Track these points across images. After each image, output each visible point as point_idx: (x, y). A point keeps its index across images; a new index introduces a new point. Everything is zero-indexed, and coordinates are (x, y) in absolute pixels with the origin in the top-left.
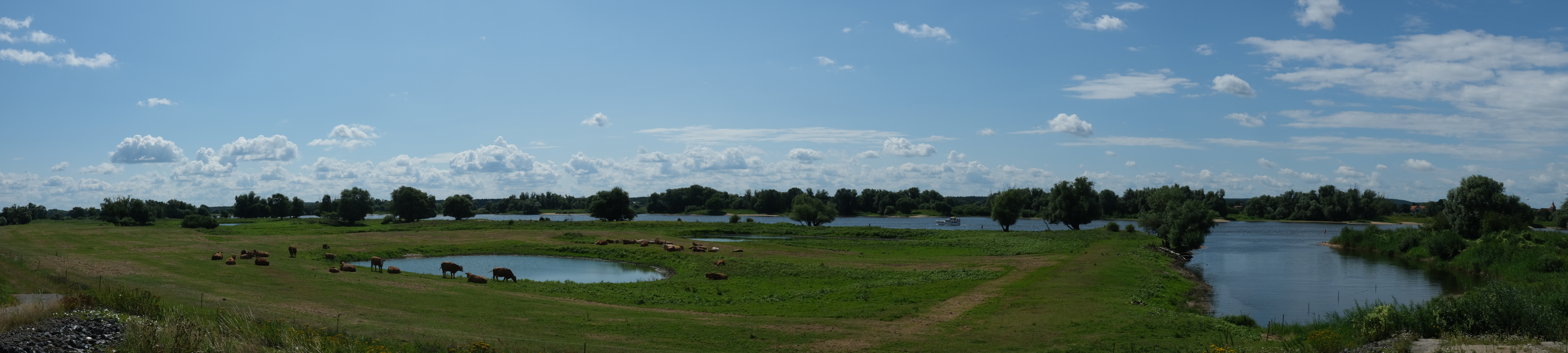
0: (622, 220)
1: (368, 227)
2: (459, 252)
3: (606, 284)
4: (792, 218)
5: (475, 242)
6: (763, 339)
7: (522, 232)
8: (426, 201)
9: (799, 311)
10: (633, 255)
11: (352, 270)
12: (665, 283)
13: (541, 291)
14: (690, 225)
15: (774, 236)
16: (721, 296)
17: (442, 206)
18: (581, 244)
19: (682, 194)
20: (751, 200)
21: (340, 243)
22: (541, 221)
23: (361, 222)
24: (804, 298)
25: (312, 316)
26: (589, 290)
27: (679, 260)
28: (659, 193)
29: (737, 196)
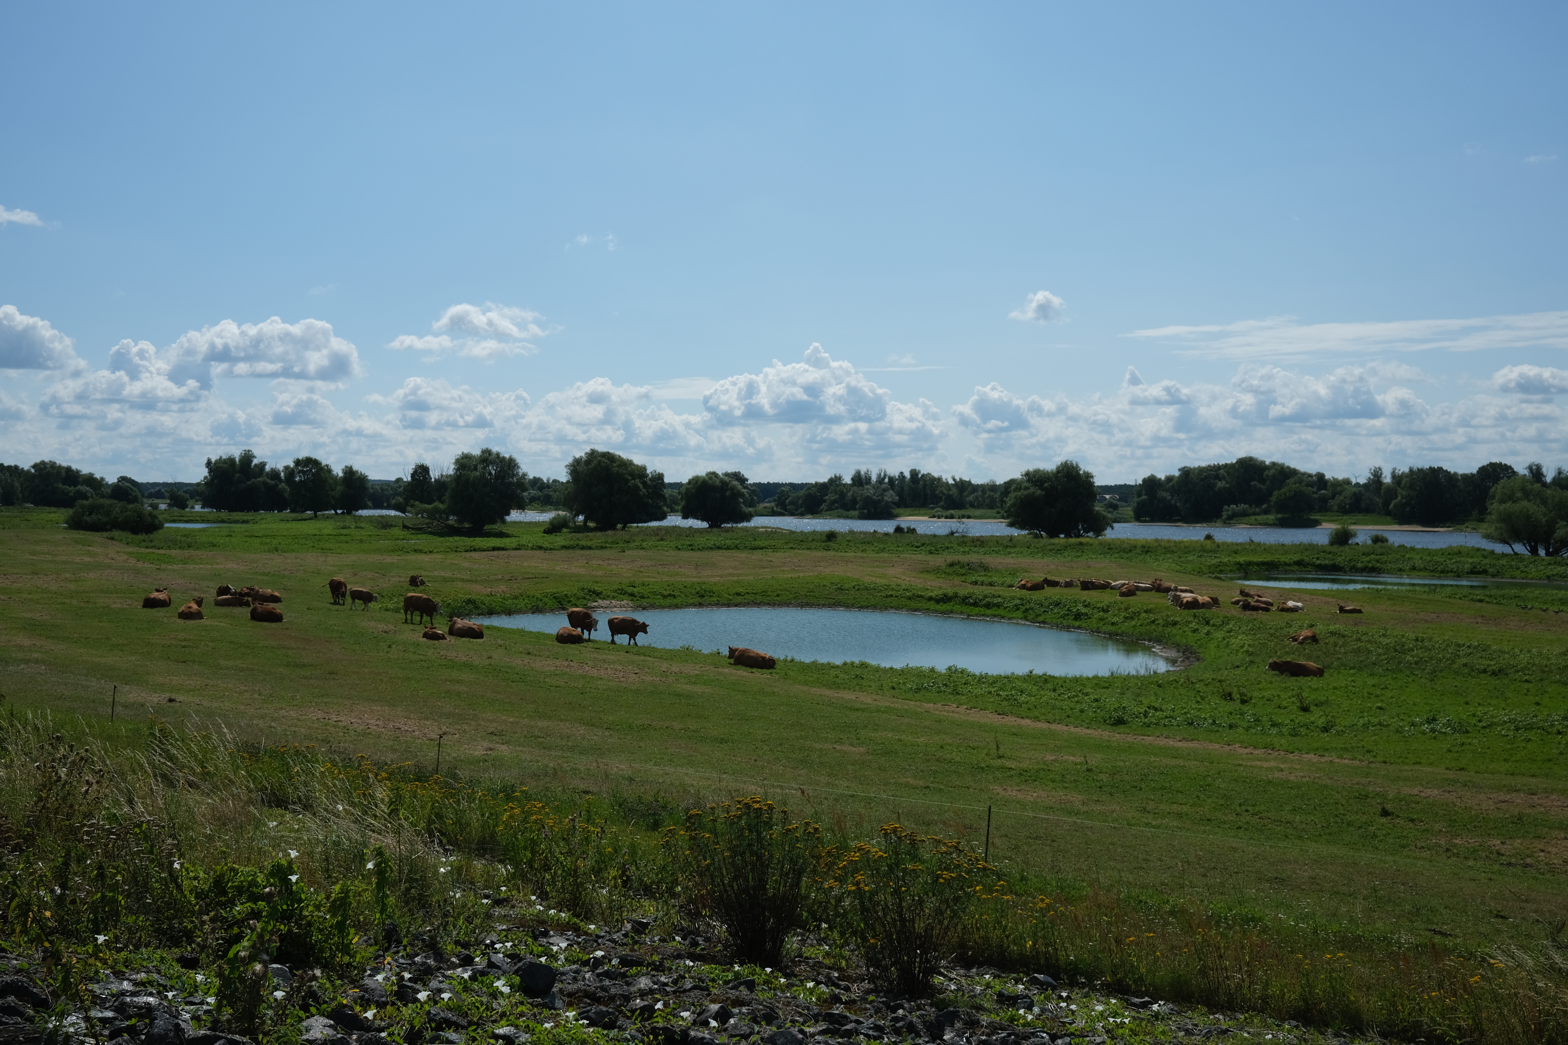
0: (1079, 536)
1: (513, 539)
2: (715, 599)
3: (1040, 677)
4: (1487, 537)
5: (751, 578)
6: (1412, 820)
7: (855, 557)
8: (644, 483)
9: (1505, 760)
10: (1101, 614)
11: (475, 634)
12: (1175, 680)
13: (893, 688)
14: (1235, 549)
15: (1439, 578)
16: (1307, 715)
17: (680, 497)
18: (984, 587)
19: (1217, 477)
20: (1382, 491)
21: (448, 574)
22: (898, 535)
23: (497, 527)
24: (1517, 729)
25: (379, 737)
26: (1001, 689)
27: (1207, 628)
28: (1161, 476)
29: (1347, 482)
